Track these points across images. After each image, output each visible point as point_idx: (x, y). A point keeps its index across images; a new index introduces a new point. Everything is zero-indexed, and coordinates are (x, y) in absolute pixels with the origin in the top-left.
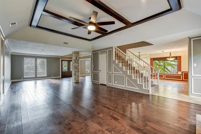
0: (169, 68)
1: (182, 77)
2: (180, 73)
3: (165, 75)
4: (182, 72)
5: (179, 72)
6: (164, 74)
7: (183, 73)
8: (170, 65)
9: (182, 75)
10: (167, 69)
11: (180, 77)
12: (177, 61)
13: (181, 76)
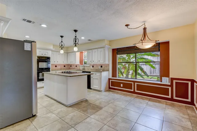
0: (146, 68)
1: (172, 92)
2: (166, 81)
3: (136, 84)
4: (172, 79)
5: (163, 78)
6: (134, 82)
7: (174, 81)
8: (147, 62)
9: (171, 86)
10: (142, 69)
11: (166, 92)
12: (159, 53)
13: (170, 88)
